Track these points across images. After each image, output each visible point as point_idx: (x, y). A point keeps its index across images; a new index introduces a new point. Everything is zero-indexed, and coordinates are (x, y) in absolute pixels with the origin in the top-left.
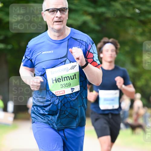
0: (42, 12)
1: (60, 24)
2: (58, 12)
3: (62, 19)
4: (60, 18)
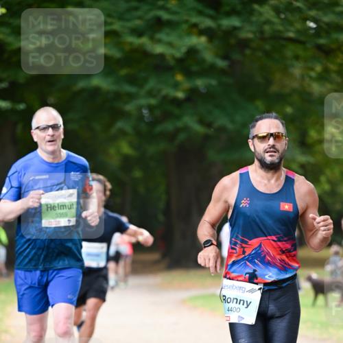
1: (55, 145)
2: (50, 129)
3: (55, 137)
4: (53, 136)
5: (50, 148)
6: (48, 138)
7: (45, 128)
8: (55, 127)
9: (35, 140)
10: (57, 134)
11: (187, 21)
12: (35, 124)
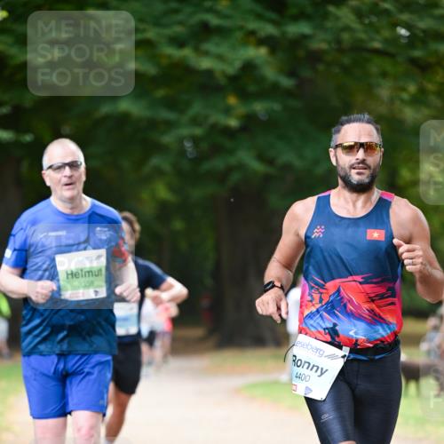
0: (43, 172)
1: (73, 189)
2: (67, 168)
3: (74, 179)
4: (70, 177)
5: (67, 193)
6: (65, 180)
7: (60, 168)
8: (73, 165)
9: (48, 184)
10: (76, 174)
11: (241, 28)
12: (46, 162)
